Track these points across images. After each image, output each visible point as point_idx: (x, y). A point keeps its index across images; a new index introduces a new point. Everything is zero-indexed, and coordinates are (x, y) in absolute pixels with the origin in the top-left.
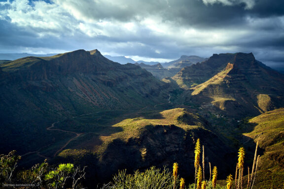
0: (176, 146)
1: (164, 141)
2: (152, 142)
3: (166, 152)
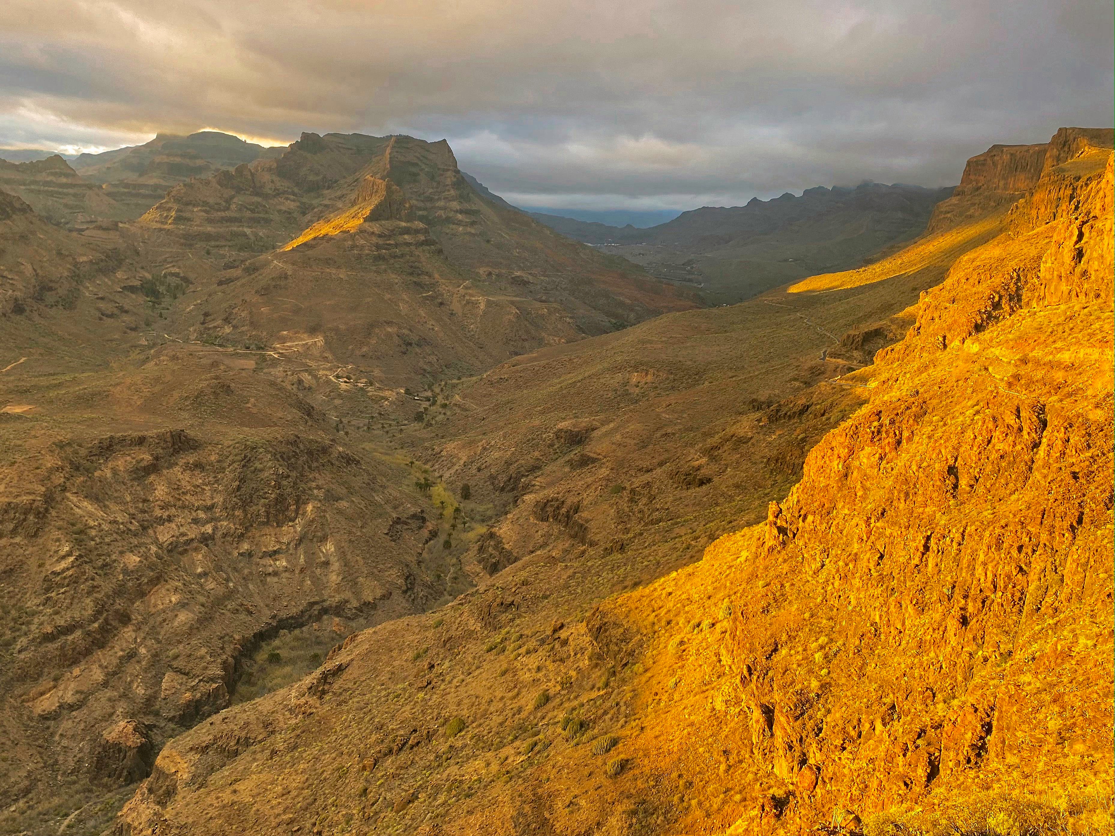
2: (91, 515)
3: (160, 546)
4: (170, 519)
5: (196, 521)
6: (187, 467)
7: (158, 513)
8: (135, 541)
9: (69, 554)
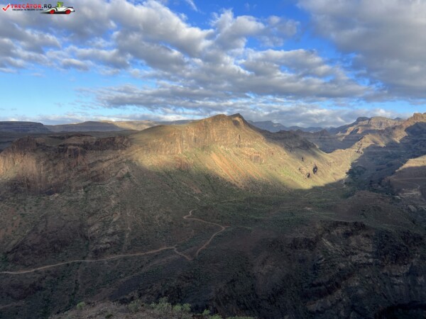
0: (368, 255)
1: (348, 245)
2: (329, 247)
3: (352, 263)
4: (356, 254)
5: (365, 256)
6: (363, 236)
7: (352, 250)
8: (343, 259)
9: (322, 259)
